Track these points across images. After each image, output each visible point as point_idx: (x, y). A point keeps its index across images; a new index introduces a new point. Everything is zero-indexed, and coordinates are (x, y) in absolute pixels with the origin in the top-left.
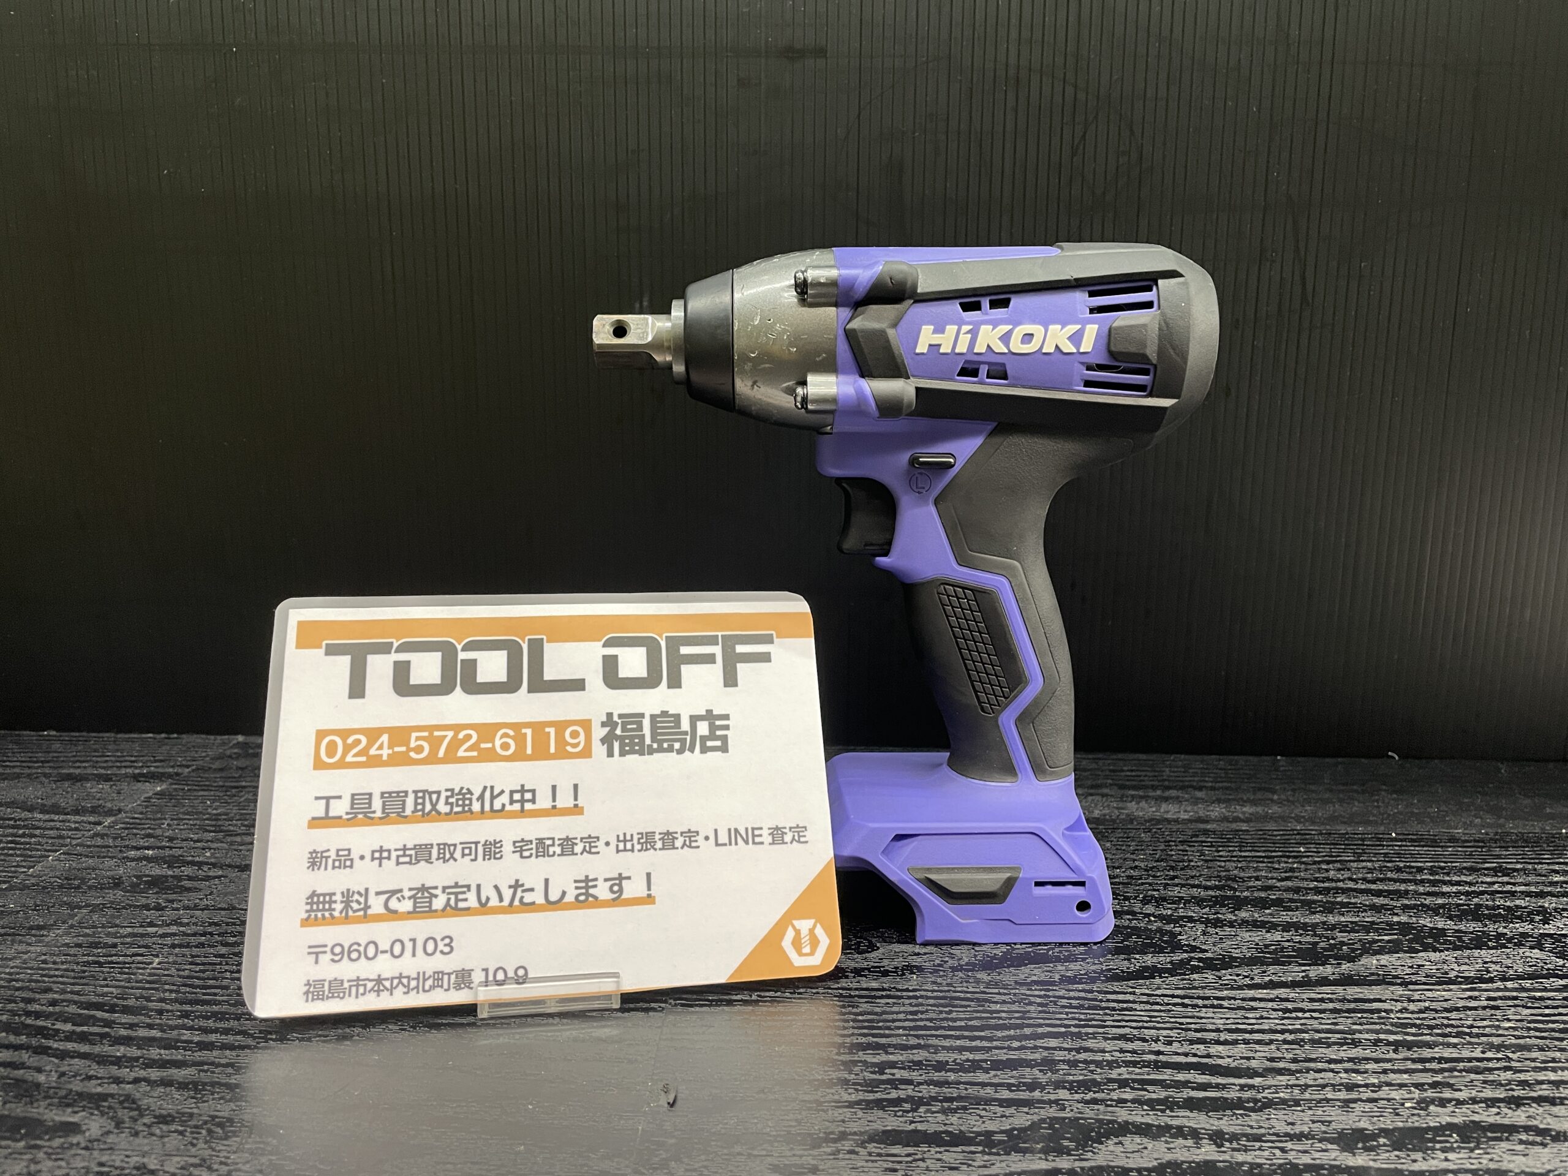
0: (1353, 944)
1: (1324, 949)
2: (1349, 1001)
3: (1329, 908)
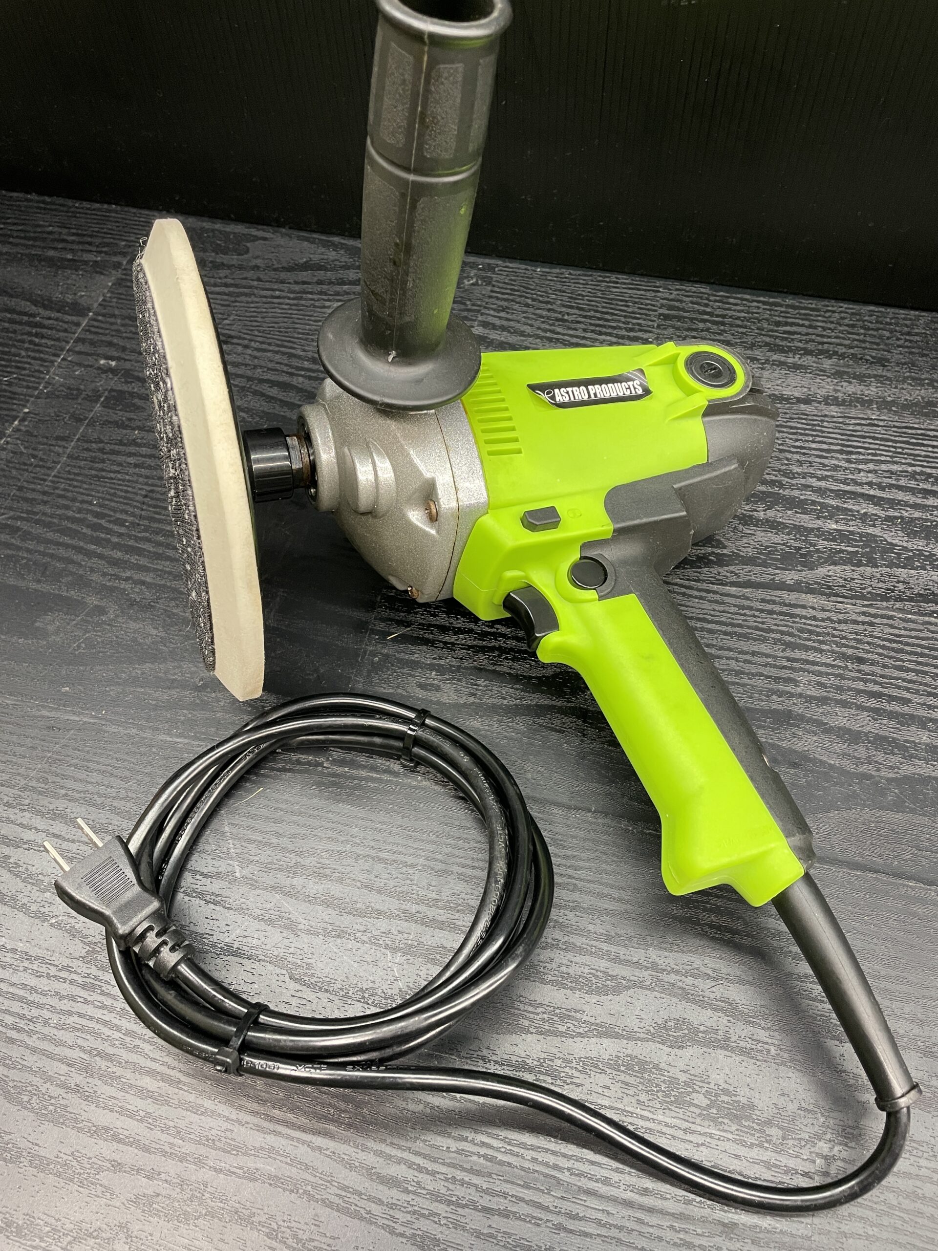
0: (823, 553)
1: (802, 555)
2: (786, 605)
3: (834, 513)
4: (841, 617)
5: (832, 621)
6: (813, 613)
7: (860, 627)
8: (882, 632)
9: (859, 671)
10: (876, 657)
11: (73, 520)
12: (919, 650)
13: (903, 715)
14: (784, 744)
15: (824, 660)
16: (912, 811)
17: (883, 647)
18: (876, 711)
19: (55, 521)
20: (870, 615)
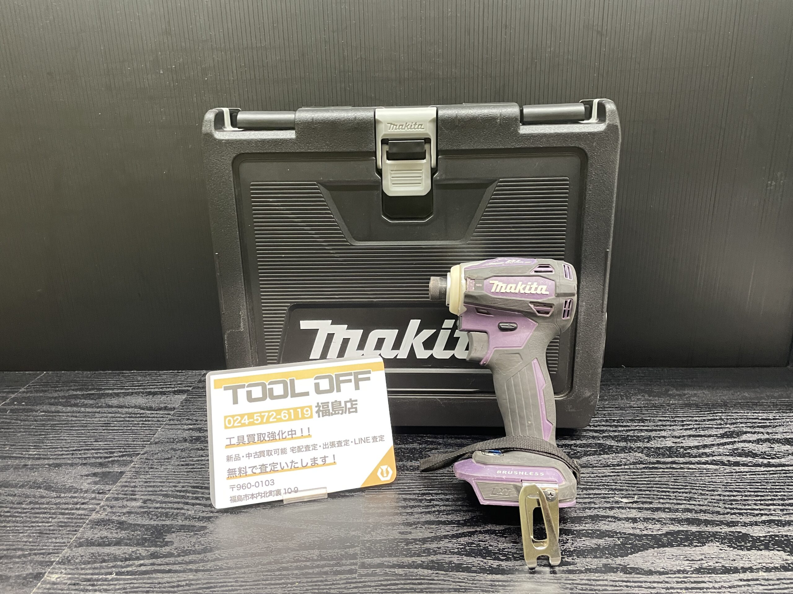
4: (603, 475)
5: (599, 477)
6: (588, 475)
7: (613, 477)
8: (624, 478)
9: (622, 494)
10: (627, 488)
11: (180, 491)
12: (646, 482)
13: (652, 508)
14: (601, 528)
15: (603, 492)
16: (677, 546)
17: (628, 483)
18: (639, 508)
19: (170, 493)
20: (616, 472)
